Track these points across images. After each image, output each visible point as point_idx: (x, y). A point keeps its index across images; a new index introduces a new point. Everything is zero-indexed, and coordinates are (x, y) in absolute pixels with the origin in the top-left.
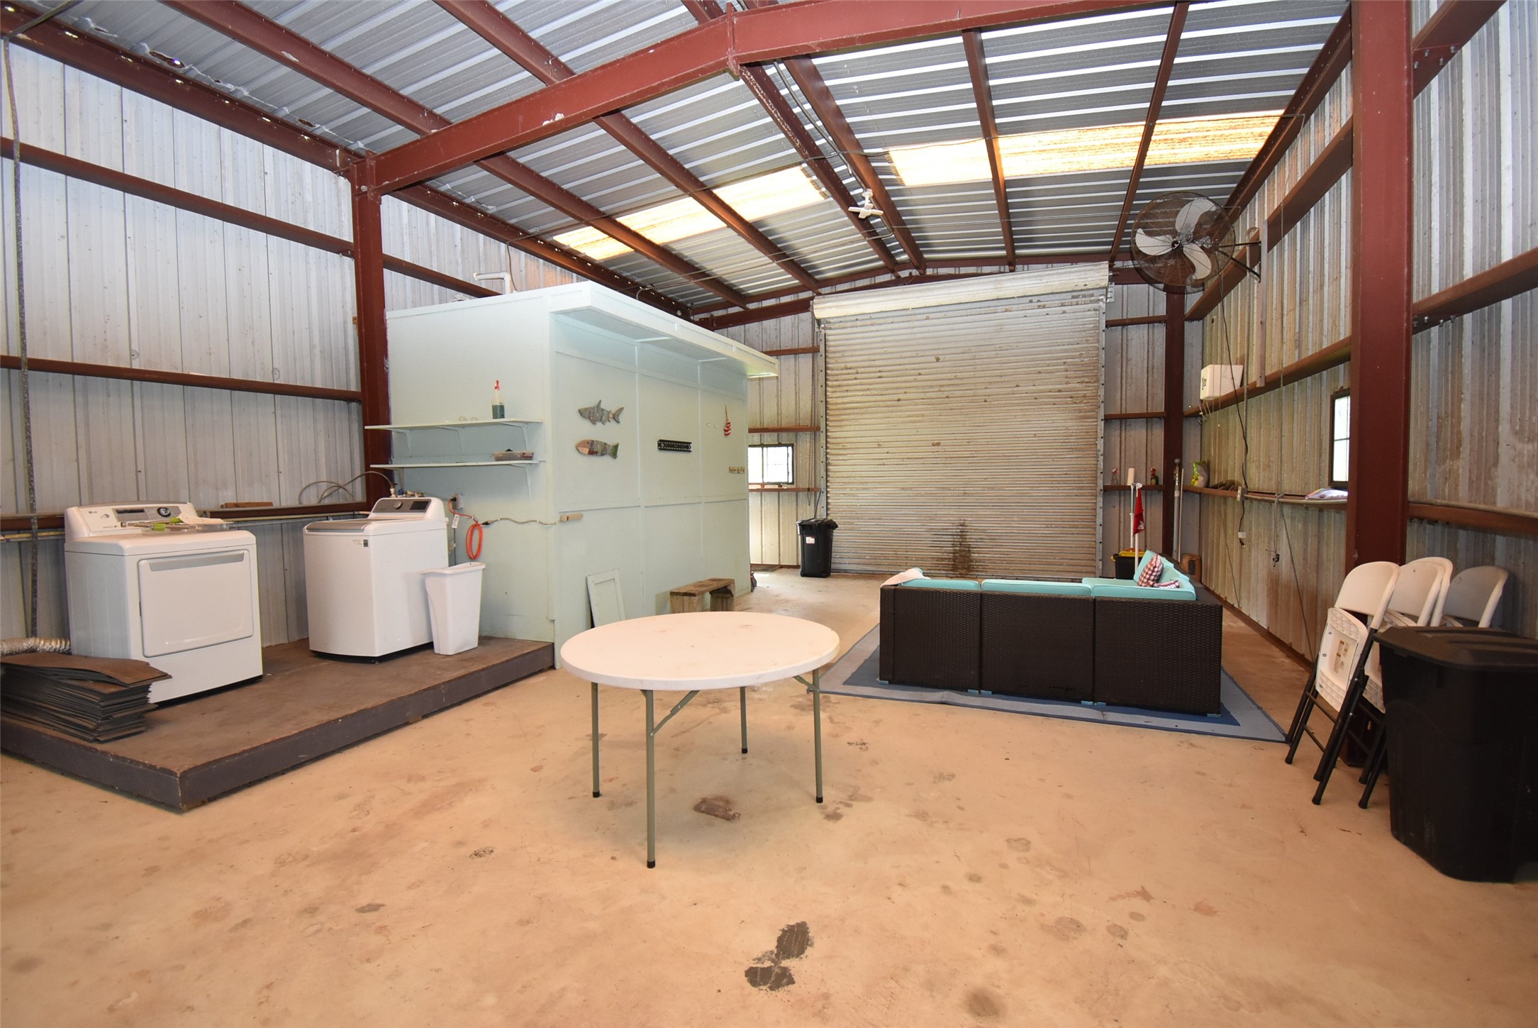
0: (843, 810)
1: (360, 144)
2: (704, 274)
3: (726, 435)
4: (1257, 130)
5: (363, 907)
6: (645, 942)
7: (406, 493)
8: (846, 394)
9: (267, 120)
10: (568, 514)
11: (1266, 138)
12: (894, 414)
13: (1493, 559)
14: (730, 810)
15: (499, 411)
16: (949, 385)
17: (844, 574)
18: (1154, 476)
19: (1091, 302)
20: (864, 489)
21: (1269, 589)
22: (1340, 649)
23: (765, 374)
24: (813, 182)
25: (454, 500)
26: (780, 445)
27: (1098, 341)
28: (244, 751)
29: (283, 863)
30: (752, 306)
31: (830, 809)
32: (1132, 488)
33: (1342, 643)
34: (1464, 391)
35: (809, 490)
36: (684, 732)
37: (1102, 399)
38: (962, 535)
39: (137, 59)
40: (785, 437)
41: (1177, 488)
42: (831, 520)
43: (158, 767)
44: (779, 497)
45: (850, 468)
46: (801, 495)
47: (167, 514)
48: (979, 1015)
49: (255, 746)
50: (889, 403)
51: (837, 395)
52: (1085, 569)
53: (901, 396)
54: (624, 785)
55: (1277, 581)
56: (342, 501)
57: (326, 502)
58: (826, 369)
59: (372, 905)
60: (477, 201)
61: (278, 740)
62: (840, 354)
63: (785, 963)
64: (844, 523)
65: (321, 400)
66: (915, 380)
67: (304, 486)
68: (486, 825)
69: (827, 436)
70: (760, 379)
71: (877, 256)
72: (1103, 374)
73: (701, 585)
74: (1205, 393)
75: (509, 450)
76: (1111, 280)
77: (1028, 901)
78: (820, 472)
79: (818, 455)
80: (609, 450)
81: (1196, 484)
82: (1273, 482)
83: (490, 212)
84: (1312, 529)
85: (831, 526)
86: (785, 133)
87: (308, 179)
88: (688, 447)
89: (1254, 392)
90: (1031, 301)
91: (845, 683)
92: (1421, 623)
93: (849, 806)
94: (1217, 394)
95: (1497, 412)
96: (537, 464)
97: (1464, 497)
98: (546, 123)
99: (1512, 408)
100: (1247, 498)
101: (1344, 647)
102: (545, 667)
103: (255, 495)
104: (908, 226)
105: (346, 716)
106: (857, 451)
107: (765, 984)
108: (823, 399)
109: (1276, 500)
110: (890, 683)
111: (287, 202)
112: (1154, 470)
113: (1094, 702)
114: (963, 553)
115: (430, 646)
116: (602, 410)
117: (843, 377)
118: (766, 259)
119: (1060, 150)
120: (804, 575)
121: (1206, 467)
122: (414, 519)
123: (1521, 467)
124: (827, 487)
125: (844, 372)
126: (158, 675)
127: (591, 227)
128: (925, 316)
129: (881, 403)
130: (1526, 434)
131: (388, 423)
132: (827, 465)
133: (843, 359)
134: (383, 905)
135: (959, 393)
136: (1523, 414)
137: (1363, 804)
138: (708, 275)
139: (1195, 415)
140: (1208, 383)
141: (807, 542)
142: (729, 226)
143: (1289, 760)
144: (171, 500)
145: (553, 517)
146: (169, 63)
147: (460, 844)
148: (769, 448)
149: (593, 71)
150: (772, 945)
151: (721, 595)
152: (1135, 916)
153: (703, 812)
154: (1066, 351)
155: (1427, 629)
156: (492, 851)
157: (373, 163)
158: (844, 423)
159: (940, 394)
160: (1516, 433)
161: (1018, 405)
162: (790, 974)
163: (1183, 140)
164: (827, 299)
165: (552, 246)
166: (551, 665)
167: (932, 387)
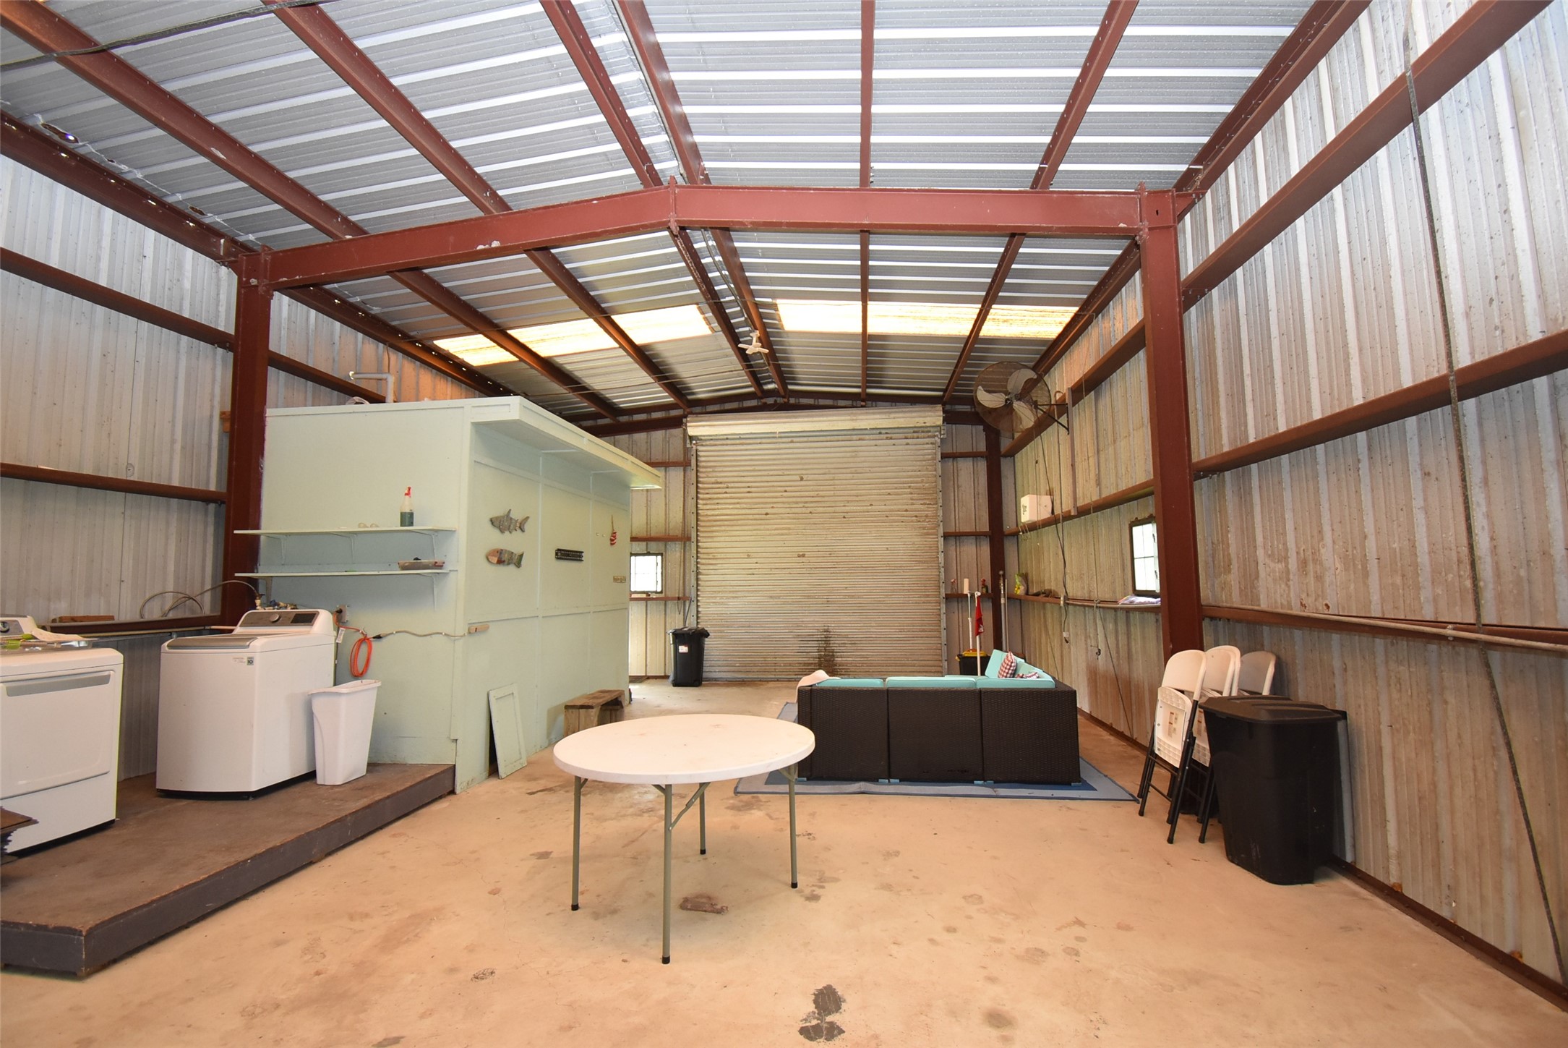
0: (818, 891)
1: (251, 237)
2: (585, 388)
3: (612, 544)
4: (1058, 320)
5: (380, 1043)
6: (695, 1024)
7: (278, 605)
8: (717, 507)
9: (153, 203)
10: (476, 626)
11: (1064, 325)
12: (762, 527)
13: (1262, 645)
14: (716, 905)
15: (407, 519)
16: (812, 502)
17: (715, 682)
18: (985, 586)
19: (929, 437)
20: (734, 597)
21: (1089, 679)
22: (1171, 718)
23: (650, 486)
24: (706, 319)
25: (340, 612)
26: (648, 554)
27: (936, 470)
28: (153, 902)
29: (253, 1015)
30: (624, 419)
31: (807, 891)
32: (969, 595)
33: (1172, 713)
34: (1230, 525)
35: (679, 599)
36: (633, 841)
37: (940, 519)
38: (827, 640)
39: (22, 127)
40: (653, 546)
41: (1002, 596)
42: (703, 629)
43: (51, 927)
44: (646, 606)
45: (721, 578)
46: (670, 604)
47: (5, 629)
48: (998, 1027)
49: (164, 894)
50: (757, 517)
51: (708, 507)
52: (933, 669)
53: (769, 511)
54: (598, 896)
55: (1096, 674)
56: (188, 615)
57: (171, 616)
58: (697, 482)
59: (389, 1039)
60: (363, 302)
61: (187, 886)
62: (711, 470)
63: (829, 1019)
64: (715, 632)
65: (176, 500)
66: (782, 497)
67: (147, 597)
68: (471, 949)
69: (698, 546)
70: (647, 490)
71: (750, 383)
72: (941, 497)
73: (593, 697)
74: (1026, 517)
75: (417, 559)
76: (945, 420)
77: (999, 941)
78: (690, 580)
79: (687, 564)
80: (515, 560)
81: (1019, 592)
82: (1086, 591)
83: (373, 312)
84: (1122, 627)
85: (704, 634)
86: (694, 277)
87: (188, 266)
88: (581, 556)
89: (1067, 517)
90: (880, 433)
91: (766, 783)
92: (1226, 694)
93: (823, 887)
94: (1035, 519)
95: (1255, 540)
96: (447, 574)
97: (1236, 601)
98: (480, 247)
99: (1264, 538)
100: (1068, 604)
101: (1174, 716)
102: (445, 793)
103: (95, 608)
104: (780, 362)
105: (255, 856)
106: (727, 561)
107: (821, 1037)
108: (694, 510)
109: (1095, 605)
110: (808, 780)
111: (164, 287)
112: (984, 581)
113: (985, 781)
114: (828, 658)
115: (311, 776)
116: (511, 519)
117: (714, 491)
118: (649, 379)
119: (915, 318)
120: (677, 683)
121: (1025, 578)
122: (299, 633)
123: (1275, 580)
124: (698, 595)
125: (714, 486)
126: (21, 820)
127: (481, 336)
128: (790, 440)
129: (751, 517)
130: (1276, 557)
131: (258, 527)
132: (698, 574)
133: (714, 474)
134: (402, 1037)
135: (821, 510)
136: (1272, 543)
137: (1202, 840)
138: (587, 389)
139: (1015, 534)
140: (1027, 509)
141: (680, 651)
142: (621, 346)
143: (1141, 813)
144: (7, 613)
145: (461, 629)
146: (60, 137)
147: (453, 970)
148: (638, 558)
149: (534, 210)
150: (811, 1007)
151: (610, 707)
152: (1080, 939)
153: (690, 910)
154: (910, 477)
155: (1230, 698)
156: (492, 973)
157: (268, 258)
158: (715, 534)
159: (804, 510)
160: (1269, 556)
161: (872, 522)
162: (838, 1026)
163: (1005, 321)
164: (700, 419)
165: (430, 349)
166: (451, 789)
167: (797, 503)
